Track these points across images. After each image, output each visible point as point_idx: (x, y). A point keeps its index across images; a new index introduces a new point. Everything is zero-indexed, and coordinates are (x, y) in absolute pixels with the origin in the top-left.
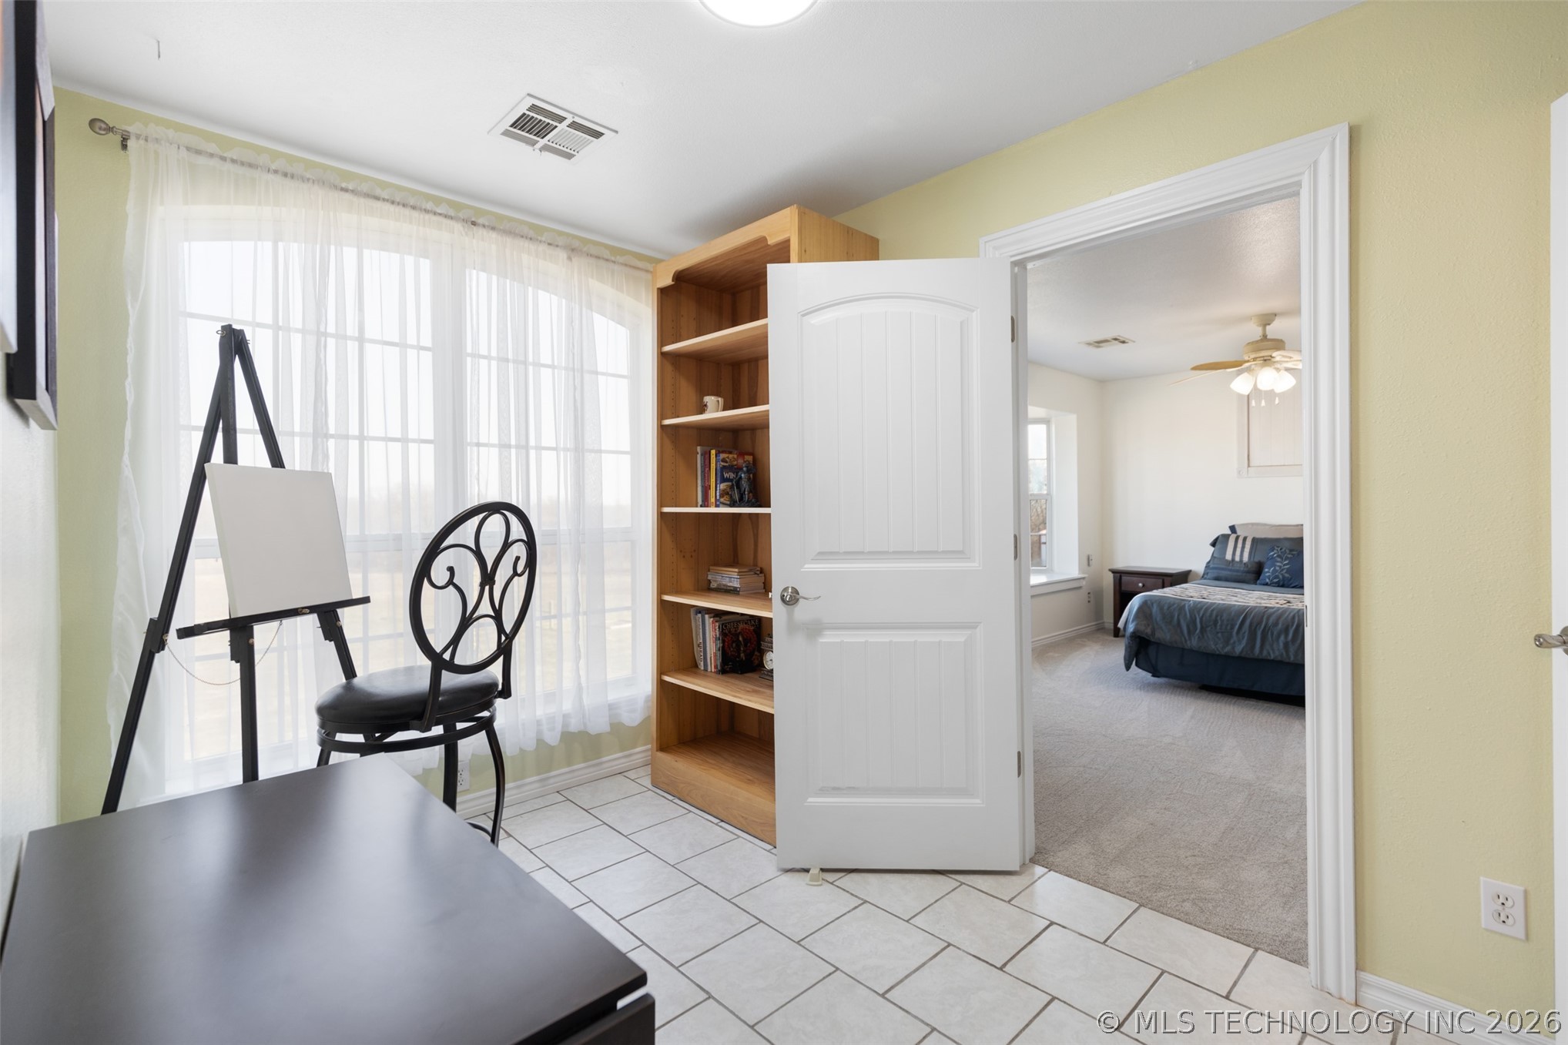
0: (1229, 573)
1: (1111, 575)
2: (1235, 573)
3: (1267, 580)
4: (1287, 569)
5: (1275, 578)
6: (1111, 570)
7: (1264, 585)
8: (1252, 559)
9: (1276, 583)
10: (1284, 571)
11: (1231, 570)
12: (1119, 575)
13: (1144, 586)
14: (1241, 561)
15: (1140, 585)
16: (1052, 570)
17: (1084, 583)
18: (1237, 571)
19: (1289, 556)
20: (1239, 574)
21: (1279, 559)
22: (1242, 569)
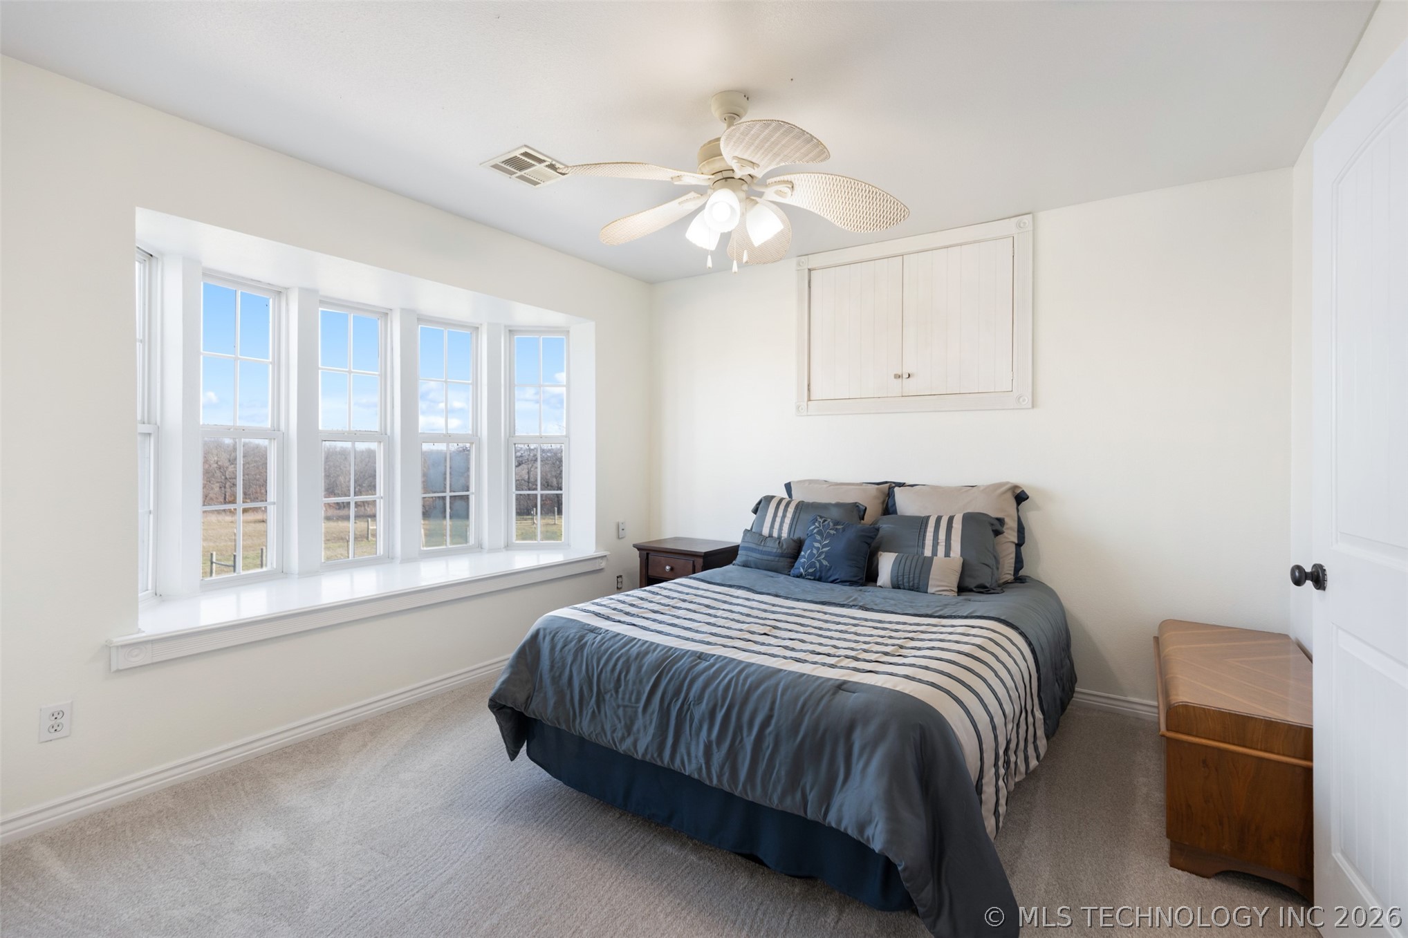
0: (758, 556)
1: (637, 552)
2: (765, 557)
3: (802, 570)
4: (826, 552)
5: (811, 567)
6: (635, 546)
7: (798, 577)
8: (791, 536)
9: (811, 574)
10: (823, 556)
11: (762, 552)
12: (645, 552)
13: (672, 569)
14: (779, 537)
15: (668, 568)
16: (569, 545)
17: (603, 564)
18: (769, 554)
19: (832, 532)
20: (770, 558)
21: (818, 538)
22: (775, 550)
